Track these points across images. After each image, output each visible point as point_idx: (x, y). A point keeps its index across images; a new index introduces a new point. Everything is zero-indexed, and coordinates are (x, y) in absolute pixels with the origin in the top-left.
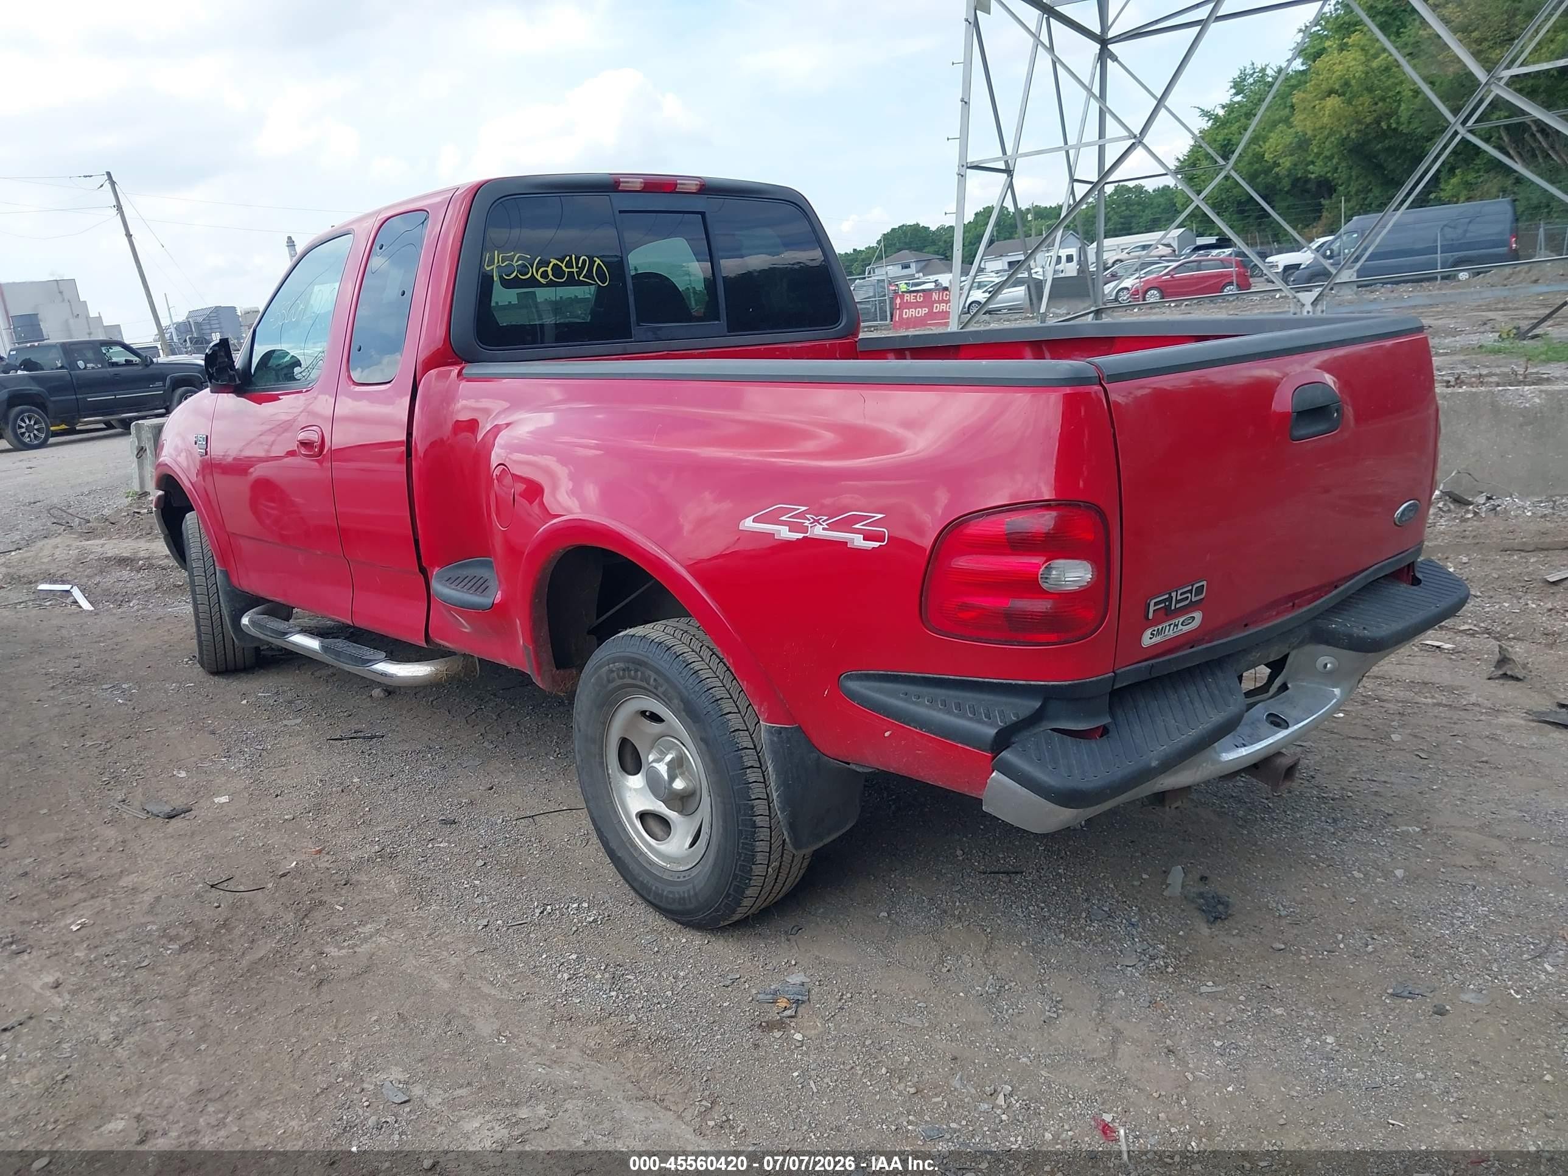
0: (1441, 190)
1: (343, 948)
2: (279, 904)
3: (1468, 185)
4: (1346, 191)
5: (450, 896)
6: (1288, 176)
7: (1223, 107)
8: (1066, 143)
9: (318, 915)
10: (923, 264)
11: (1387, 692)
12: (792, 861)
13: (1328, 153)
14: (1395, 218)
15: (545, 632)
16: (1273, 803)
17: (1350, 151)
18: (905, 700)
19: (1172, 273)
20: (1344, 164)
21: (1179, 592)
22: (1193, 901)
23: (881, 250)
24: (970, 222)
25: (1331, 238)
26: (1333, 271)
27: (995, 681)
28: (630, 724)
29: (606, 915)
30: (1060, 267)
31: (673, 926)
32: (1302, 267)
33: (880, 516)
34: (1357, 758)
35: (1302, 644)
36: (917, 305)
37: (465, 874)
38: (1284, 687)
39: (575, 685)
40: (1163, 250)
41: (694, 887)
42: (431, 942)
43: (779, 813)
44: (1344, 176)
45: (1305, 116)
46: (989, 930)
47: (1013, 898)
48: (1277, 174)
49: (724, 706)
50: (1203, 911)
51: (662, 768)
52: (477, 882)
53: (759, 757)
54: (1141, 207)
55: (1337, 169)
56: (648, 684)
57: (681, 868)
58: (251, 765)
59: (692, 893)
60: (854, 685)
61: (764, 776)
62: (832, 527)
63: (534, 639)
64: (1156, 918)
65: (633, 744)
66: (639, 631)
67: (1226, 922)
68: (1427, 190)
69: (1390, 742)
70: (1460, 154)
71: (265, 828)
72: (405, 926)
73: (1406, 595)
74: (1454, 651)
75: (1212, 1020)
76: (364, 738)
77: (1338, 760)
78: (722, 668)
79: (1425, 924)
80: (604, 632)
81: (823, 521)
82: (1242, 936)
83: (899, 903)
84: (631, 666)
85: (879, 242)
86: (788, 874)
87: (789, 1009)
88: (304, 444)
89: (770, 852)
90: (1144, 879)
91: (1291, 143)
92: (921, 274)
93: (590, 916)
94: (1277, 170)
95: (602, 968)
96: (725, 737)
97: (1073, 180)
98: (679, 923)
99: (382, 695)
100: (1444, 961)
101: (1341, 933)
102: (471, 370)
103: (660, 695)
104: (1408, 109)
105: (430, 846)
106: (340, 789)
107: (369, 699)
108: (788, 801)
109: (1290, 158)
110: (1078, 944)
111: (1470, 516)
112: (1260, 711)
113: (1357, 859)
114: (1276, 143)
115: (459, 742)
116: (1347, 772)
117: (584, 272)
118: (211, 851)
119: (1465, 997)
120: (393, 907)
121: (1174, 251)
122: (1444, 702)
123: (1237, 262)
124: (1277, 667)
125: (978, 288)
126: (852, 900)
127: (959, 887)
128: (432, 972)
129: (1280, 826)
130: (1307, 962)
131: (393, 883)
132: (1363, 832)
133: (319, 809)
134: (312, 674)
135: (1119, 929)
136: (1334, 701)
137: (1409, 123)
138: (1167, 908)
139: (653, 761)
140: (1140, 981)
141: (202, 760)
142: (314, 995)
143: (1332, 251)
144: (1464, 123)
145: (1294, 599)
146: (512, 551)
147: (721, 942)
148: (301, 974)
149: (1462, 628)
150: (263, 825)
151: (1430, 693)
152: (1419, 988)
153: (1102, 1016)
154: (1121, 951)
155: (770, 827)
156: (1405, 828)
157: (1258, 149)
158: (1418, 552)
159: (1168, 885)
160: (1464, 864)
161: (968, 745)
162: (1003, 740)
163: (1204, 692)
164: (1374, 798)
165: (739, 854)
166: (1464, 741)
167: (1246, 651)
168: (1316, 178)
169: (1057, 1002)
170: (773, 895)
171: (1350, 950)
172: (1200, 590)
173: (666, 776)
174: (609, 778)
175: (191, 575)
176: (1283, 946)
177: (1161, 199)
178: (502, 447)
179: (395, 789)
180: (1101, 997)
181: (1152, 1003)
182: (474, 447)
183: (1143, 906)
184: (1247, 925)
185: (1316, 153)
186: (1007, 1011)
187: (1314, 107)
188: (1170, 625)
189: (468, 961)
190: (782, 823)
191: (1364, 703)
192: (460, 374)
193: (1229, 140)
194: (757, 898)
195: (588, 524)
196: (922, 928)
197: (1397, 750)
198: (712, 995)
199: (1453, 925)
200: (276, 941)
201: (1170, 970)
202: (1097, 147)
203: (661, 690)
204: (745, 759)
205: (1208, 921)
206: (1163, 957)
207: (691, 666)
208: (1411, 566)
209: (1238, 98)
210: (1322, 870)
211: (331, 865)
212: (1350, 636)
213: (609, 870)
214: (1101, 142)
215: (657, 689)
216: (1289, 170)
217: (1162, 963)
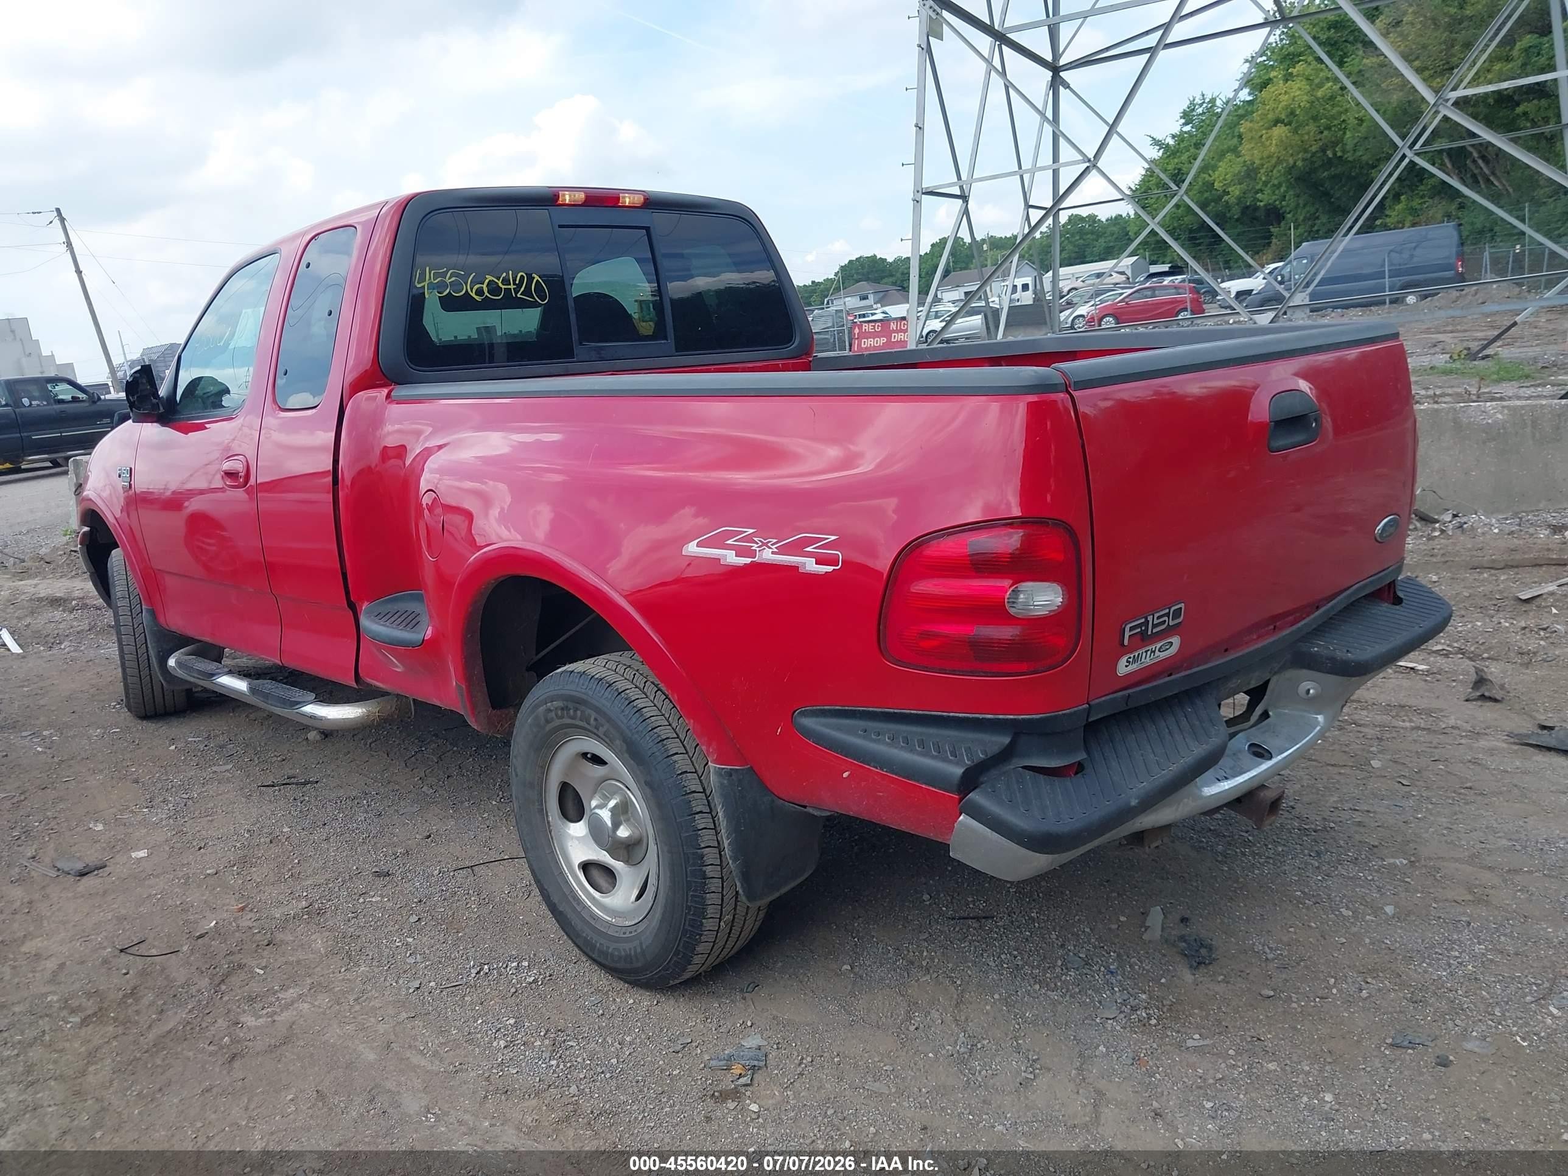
0: (1387, 216)
1: (260, 1017)
2: (193, 969)
3: (1413, 212)
4: (1294, 219)
5: (381, 955)
6: (1237, 204)
7: (1173, 137)
8: (1020, 167)
9: (235, 980)
10: (882, 294)
11: (1363, 716)
12: (747, 914)
13: (1276, 182)
14: (1344, 243)
15: (478, 670)
16: (1253, 836)
17: (1298, 179)
18: (864, 738)
19: (1127, 300)
20: (1291, 192)
21: (1156, 615)
22: (1174, 945)
23: (839, 281)
24: (926, 254)
25: (1281, 264)
26: (1287, 294)
27: (961, 715)
28: (571, 767)
29: (548, 974)
30: (1015, 296)
31: (620, 985)
32: (1254, 292)
33: (833, 538)
34: (1337, 786)
35: (1283, 668)
36: (875, 335)
37: (397, 931)
38: (1265, 715)
39: (512, 725)
40: (1117, 278)
41: (641, 944)
42: (357, 1008)
43: (730, 862)
44: (1293, 205)
45: (1252, 145)
46: (959, 982)
47: (984, 946)
48: (1227, 202)
49: (670, 747)
50: (1186, 955)
51: (605, 815)
52: (410, 940)
53: (708, 801)
54: (1095, 237)
55: (1285, 197)
56: (589, 724)
57: (627, 923)
58: (174, 816)
59: (639, 950)
60: (809, 722)
61: (714, 821)
62: (782, 551)
63: (467, 678)
64: (1137, 965)
65: (574, 789)
66: (578, 666)
67: (1210, 967)
68: (1373, 218)
69: (1371, 769)
70: (1404, 180)
71: (185, 884)
72: (331, 990)
73: (1389, 615)
74: (1429, 673)
75: (1201, 1078)
76: (297, 784)
77: (1318, 789)
78: (667, 705)
79: (1420, 965)
80: (542, 669)
81: (772, 545)
82: (1228, 982)
83: (863, 954)
84: (570, 705)
85: (836, 274)
86: (742, 928)
87: (744, 1076)
88: (230, 474)
89: (722, 905)
90: (1122, 922)
91: (1239, 172)
92: (879, 305)
93: (530, 976)
94: (1226, 198)
95: (542, 1034)
96: (671, 780)
97: (1028, 206)
98: (626, 982)
99: (318, 737)
100: (1444, 1005)
101: (1332, 977)
102: (401, 391)
103: (602, 736)
104: (1353, 137)
105: (361, 900)
106: (268, 840)
107: (305, 743)
108: (741, 847)
109: (1239, 186)
110: (1054, 996)
111: (1437, 534)
112: (1241, 742)
113: (1344, 895)
114: (1225, 173)
115: (397, 787)
116: (1327, 802)
117: (523, 289)
118: (123, 912)
119: (1469, 1046)
120: (318, 969)
121: (1128, 279)
122: (1422, 725)
123: (1190, 288)
124: (1257, 694)
125: (936, 318)
126: (812, 952)
127: (927, 935)
128: (357, 1042)
129: (1262, 861)
130: (1299, 1010)
131: (319, 943)
132: (1348, 866)
133: (244, 862)
134: (247, 716)
135: (1097, 977)
136: (1318, 728)
137: (1355, 151)
138: (1147, 953)
139: (596, 807)
140: (1122, 1035)
141: (122, 812)
142: (225, 1072)
143: (1283, 277)
144: (1411, 147)
145: (1275, 622)
146: (444, 582)
147: (672, 1002)
148: (212, 1048)
149: (1435, 648)
150: (182, 881)
151: (1408, 716)
152: (1419, 1037)
153: (1083, 1075)
154: (1100, 1002)
155: (722, 878)
156: (1392, 861)
157: (1207, 178)
158: (1399, 569)
159: (1147, 928)
160: (1456, 898)
161: (933, 786)
162: (970, 781)
163: (1184, 722)
164: (1357, 828)
165: (689, 908)
166: (1446, 766)
167: (1226, 678)
168: (1265, 205)
169: (1034, 1061)
170: (726, 951)
171: (1344, 995)
172: (1177, 614)
173: (609, 824)
174: (549, 826)
175: (116, 616)
176: (1272, 993)
177: (1114, 229)
178: (432, 472)
179: (327, 839)
180: (1081, 1055)
181: (1136, 1059)
182: (402, 473)
183: (1122, 951)
184: (1232, 970)
185: (1264, 182)
186: (980, 1072)
187: (1261, 136)
188: (1146, 652)
189: (397, 1028)
190: (734, 873)
191: (1341, 729)
192: (388, 396)
193: (1180, 170)
194: (709, 954)
195: (520, 553)
196: (888, 981)
197: (1378, 777)
198: (661, 1063)
199: (1450, 965)
200: (187, 1011)
201: (1154, 1022)
202: (1051, 171)
203: (602, 730)
204: (693, 804)
205: (1191, 967)
206: (1146, 1008)
207: (635, 703)
208: (1392, 585)
209: (1187, 128)
210: (1308, 908)
211: (254, 924)
212: (1333, 659)
213: (550, 924)
214: (1055, 166)
215: (598, 729)
216: (1239, 199)
217: (1144, 1014)
